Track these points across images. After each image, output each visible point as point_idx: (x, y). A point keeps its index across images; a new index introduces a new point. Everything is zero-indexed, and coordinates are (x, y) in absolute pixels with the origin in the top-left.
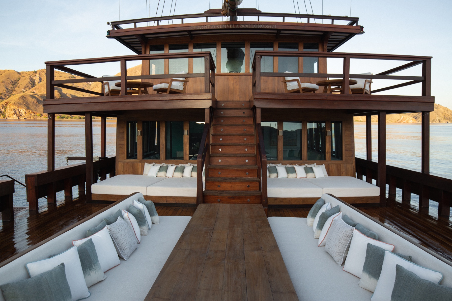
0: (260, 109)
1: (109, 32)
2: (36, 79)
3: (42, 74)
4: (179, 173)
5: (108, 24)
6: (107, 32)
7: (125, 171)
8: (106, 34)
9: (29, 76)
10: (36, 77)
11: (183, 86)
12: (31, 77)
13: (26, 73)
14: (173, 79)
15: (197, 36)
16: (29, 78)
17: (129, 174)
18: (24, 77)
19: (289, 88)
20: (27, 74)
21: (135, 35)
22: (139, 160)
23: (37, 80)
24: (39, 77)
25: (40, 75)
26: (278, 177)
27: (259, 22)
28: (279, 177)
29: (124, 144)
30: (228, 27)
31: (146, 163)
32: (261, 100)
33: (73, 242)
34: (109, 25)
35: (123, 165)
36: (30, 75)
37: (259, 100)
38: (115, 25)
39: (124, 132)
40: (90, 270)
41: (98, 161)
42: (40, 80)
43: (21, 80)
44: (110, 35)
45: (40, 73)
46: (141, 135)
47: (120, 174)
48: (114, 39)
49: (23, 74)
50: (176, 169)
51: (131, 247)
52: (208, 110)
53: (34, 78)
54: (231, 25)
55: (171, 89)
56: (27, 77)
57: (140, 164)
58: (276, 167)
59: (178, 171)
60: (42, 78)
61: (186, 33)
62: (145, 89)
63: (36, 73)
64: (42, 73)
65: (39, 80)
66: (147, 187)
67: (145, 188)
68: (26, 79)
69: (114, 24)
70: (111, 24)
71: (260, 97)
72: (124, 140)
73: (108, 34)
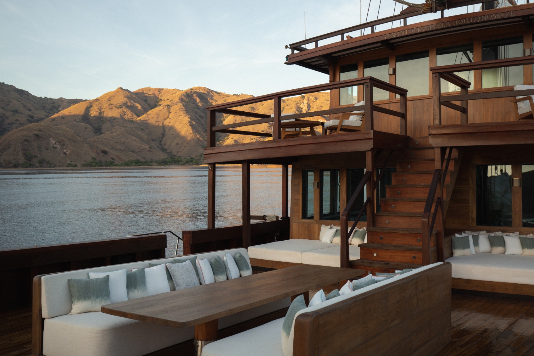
0: (440, 148)
1: (287, 57)
2: (304, 106)
3: (311, 99)
4: (358, 239)
5: (287, 47)
6: (286, 57)
7: (300, 234)
8: (285, 60)
9: (296, 103)
10: (304, 104)
11: (361, 121)
12: (298, 104)
13: (292, 99)
14: (352, 112)
15: (401, 44)
16: (295, 106)
17: (304, 239)
18: (289, 105)
19: (521, 112)
20: (293, 101)
21: (316, 57)
22: (316, 221)
23: (305, 108)
24: (307, 104)
25: (309, 101)
26: (504, 253)
28: (506, 253)
29: (299, 200)
31: (323, 225)
32: (440, 136)
33: (132, 269)
34: (288, 49)
35: (298, 226)
36: (296, 101)
37: (437, 136)
38: (295, 47)
39: (299, 184)
40: (135, 289)
41: (275, 221)
42: (309, 108)
43: (285, 109)
44: (290, 61)
45: (308, 98)
46: (318, 188)
47: (295, 238)
48: (295, 65)
49: (288, 102)
50: (355, 234)
51: (187, 286)
52: (370, 153)
53: (301, 106)
55: (342, 126)
56: (293, 106)
57: (317, 226)
58: (504, 236)
59: (357, 237)
60: (311, 105)
61: (379, 44)
62: (312, 129)
63: (304, 99)
64: (311, 97)
65: (307, 108)
66: (302, 253)
67: (300, 253)
68: (292, 108)
69: (293, 46)
70: (289, 47)
71: (437, 132)
72: (299, 195)
73: (286, 61)
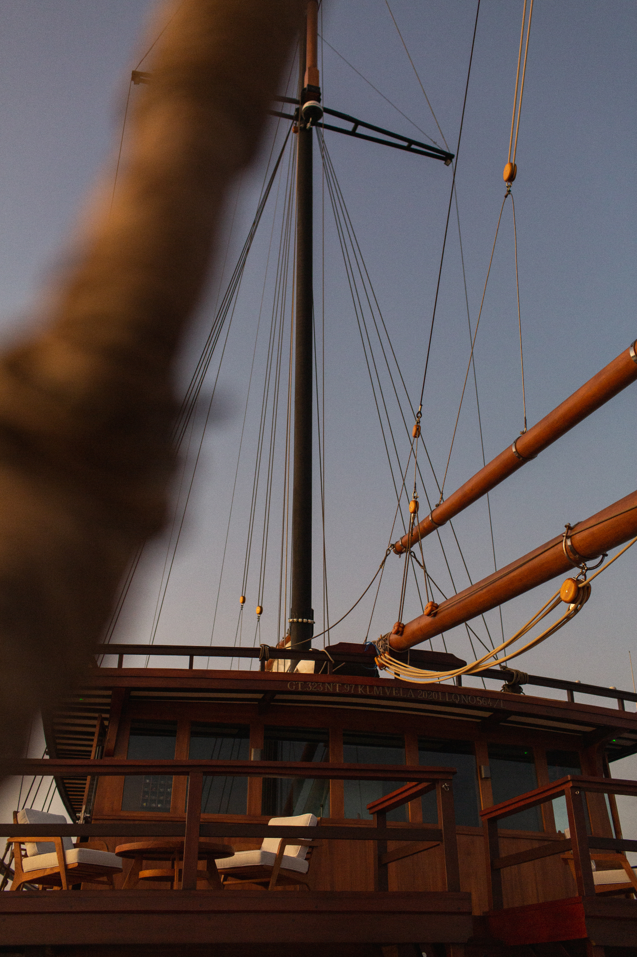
27: (460, 687)
30: (388, 693)
54: (395, 690)
